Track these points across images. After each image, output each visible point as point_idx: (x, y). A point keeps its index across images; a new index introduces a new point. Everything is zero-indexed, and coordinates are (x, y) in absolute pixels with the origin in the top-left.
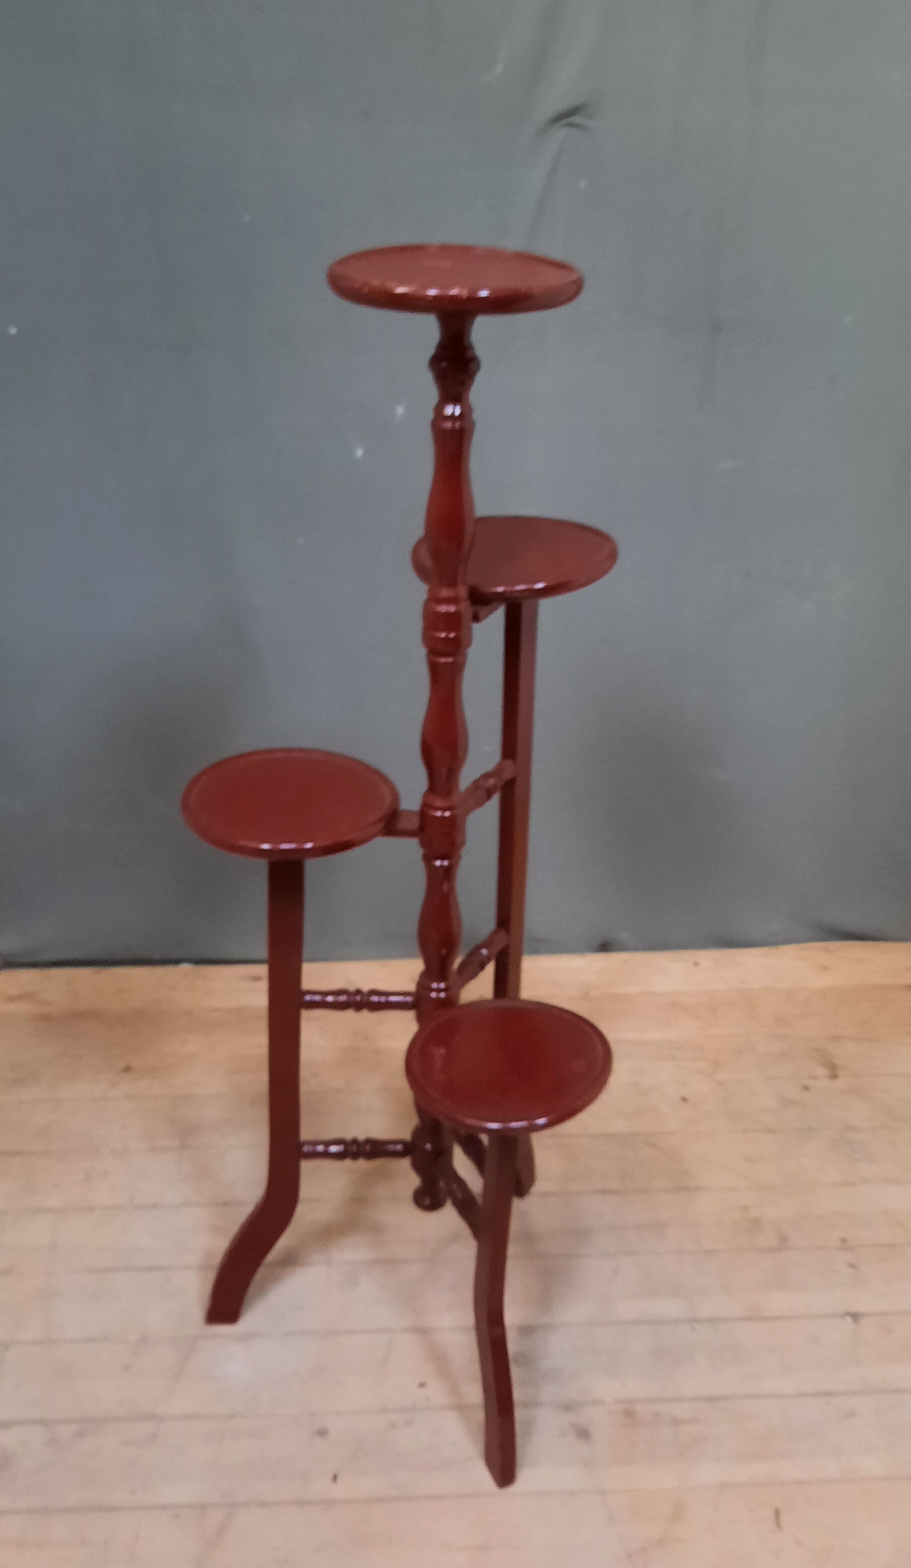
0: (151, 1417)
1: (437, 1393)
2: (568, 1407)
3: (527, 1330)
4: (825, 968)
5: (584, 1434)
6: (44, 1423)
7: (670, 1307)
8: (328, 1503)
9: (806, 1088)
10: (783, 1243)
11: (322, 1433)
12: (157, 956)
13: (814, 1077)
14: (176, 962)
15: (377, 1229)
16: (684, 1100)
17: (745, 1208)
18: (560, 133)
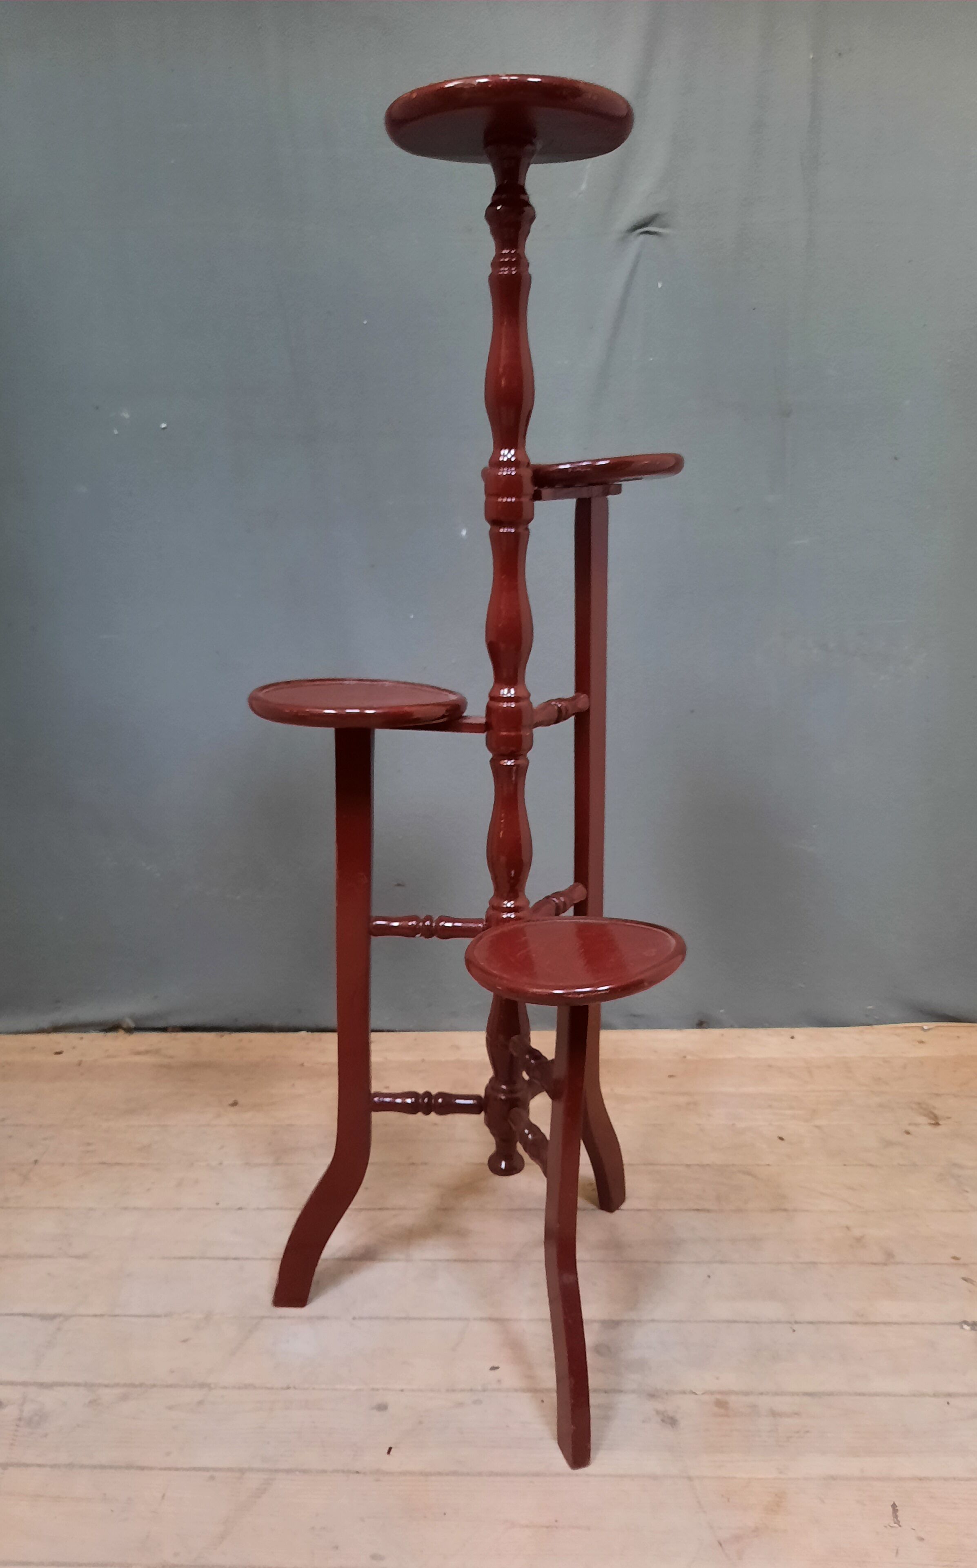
0: (202, 1386)
1: (509, 1375)
2: (652, 1395)
3: (612, 1324)
4: (922, 1042)
5: (670, 1421)
6: (89, 1386)
7: (770, 1310)
8: (379, 1474)
9: (908, 1133)
10: (889, 1257)
11: (382, 1407)
12: (276, 1023)
13: (917, 1125)
14: (296, 1030)
15: (461, 1234)
16: (781, 1139)
17: (848, 1228)
18: (638, 241)
